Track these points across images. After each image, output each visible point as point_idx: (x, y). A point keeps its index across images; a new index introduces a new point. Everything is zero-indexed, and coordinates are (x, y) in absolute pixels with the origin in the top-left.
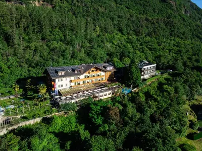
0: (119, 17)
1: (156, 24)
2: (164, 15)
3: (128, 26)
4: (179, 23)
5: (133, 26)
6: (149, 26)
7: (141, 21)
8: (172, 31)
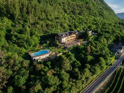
0: (63, 3)
1: (82, 8)
2: (84, 2)
3: (68, 9)
4: (92, 7)
5: (71, 9)
6: (79, 9)
7: (75, 6)
8: (90, 12)
